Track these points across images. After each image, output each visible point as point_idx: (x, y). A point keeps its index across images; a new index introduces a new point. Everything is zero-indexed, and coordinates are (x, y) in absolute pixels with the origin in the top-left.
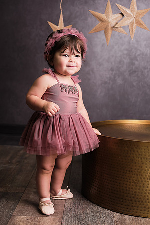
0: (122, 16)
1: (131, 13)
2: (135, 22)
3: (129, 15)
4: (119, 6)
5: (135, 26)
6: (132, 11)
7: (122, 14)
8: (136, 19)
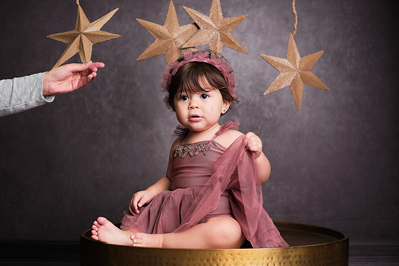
0: (196, 28)
1: (211, 23)
2: (219, 38)
3: (208, 26)
4: (189, 10)
5: (219, 45)
6: (212, 19)
7: (195, 24)
8: (221, 34)
